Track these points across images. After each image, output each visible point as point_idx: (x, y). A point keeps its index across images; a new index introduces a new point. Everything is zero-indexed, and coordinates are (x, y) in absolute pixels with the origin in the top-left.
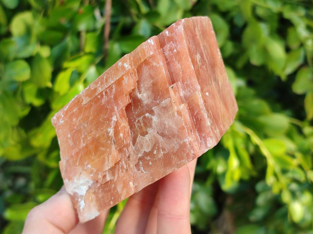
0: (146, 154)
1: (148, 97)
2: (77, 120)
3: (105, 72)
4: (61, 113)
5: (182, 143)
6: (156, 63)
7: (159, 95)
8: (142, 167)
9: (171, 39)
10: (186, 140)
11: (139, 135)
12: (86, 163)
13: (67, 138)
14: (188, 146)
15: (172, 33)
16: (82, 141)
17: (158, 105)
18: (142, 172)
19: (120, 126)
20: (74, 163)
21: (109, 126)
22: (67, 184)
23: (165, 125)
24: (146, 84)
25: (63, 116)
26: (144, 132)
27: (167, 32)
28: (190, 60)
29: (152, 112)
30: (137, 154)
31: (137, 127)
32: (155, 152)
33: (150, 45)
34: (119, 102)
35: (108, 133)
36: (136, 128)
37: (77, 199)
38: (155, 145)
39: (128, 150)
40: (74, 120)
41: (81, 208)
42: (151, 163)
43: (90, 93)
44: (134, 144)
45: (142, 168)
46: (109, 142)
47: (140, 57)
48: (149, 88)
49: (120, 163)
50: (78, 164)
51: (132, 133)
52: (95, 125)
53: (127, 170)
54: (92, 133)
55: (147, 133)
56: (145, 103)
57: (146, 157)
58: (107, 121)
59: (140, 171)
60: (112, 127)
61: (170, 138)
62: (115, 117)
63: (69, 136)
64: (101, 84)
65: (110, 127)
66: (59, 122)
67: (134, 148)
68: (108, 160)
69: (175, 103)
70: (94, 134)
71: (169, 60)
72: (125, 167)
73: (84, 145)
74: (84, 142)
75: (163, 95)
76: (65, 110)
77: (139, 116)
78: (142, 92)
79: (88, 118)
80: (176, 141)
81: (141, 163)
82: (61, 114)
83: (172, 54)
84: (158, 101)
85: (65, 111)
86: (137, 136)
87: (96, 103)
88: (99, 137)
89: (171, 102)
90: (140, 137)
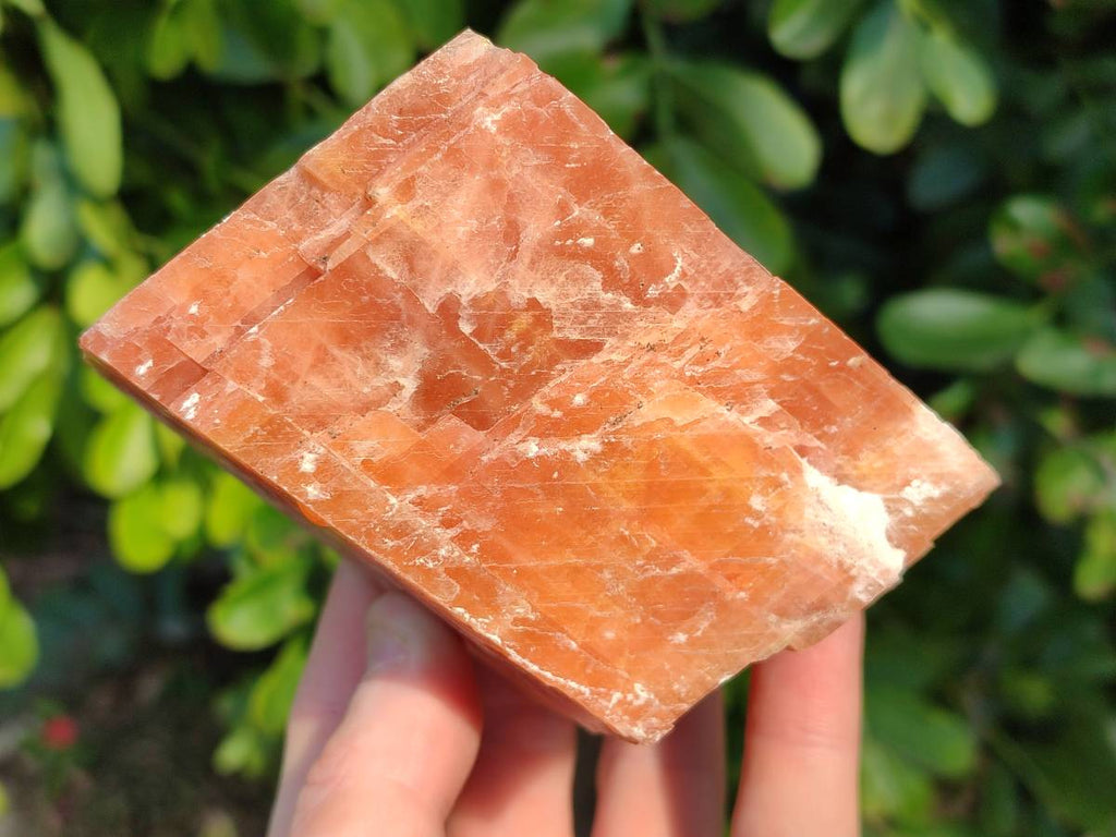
0: (612, 280)
1: (400, 346)
2: (604, 620)
3: (372, 552)
4: (607, 708)
5: (506, 141)
6: (259, 357)
7: (373, 304)
8: (667, 279)
9: (160, 345)
10: (489, 124)
11: (556, 334)
12: (749, 521)
13: (692, 642)
14: (506, 109)
15: (139, 349)
16: (674, 571)
17: (410, 294)
18: (684, 275)
19: (548, 417)
20: (773, 577)
21: (565, 462)
22: (870, 585)
23: (472, 236)
24: (355, 373)
25: (617, 696)
26: (534, 316)
27: (142, 370)
28: (204, 236)
29: (448, 309)
30: (629, 317)
31: (529, 353)
32: (588, 242)
33: (204, 407)
34: (459, 451)
35: (596, 459)
36: (534, 357)
37: (912, 527)
38: (561, 253)
39: (627, 363)
40: (610, 635)
41: (936, 493)
42: (636, 249)
43: (478, 595)
44: (597, 347)
45: (672, 279)
46: (627, 441)
47: (262, 427)
48: (364, 357)
49: (688, 374)
50: (772, 560)
51: (559, 367)
52: (590, 533)
53: (703, 339)
54: (627, 533)
55: (533, 304)
56: (427, 351)
57: (626, 278)
58: (550, 479)
59: (686, 286)
60: (563, 445)
61: (511, 196)
62: (521, 447)
63: (681, 637)
64: (423, 554)
65: (566, 454)
66: (648, 704)
67: (610, 341)
68: (697, 422)
69: (374, 225)
70: (625, 523)
71: (239, 323)
72: (695, 350)
73: (686, 555)
74: (675, 561)
75: (369, 286)
76: (586, 690)
77: (484, 362)
78: (392, 380)
79: (576, 570)
80: (509, 166)
81: (653, 292)
82: (611, 706)
83: (212, 317)
84: (399, 297)
85: (592, 693)
86: (560, 343)
87: (503, 557)
88: (630, 495)
89: (377, 241)
90: (559, 329)
